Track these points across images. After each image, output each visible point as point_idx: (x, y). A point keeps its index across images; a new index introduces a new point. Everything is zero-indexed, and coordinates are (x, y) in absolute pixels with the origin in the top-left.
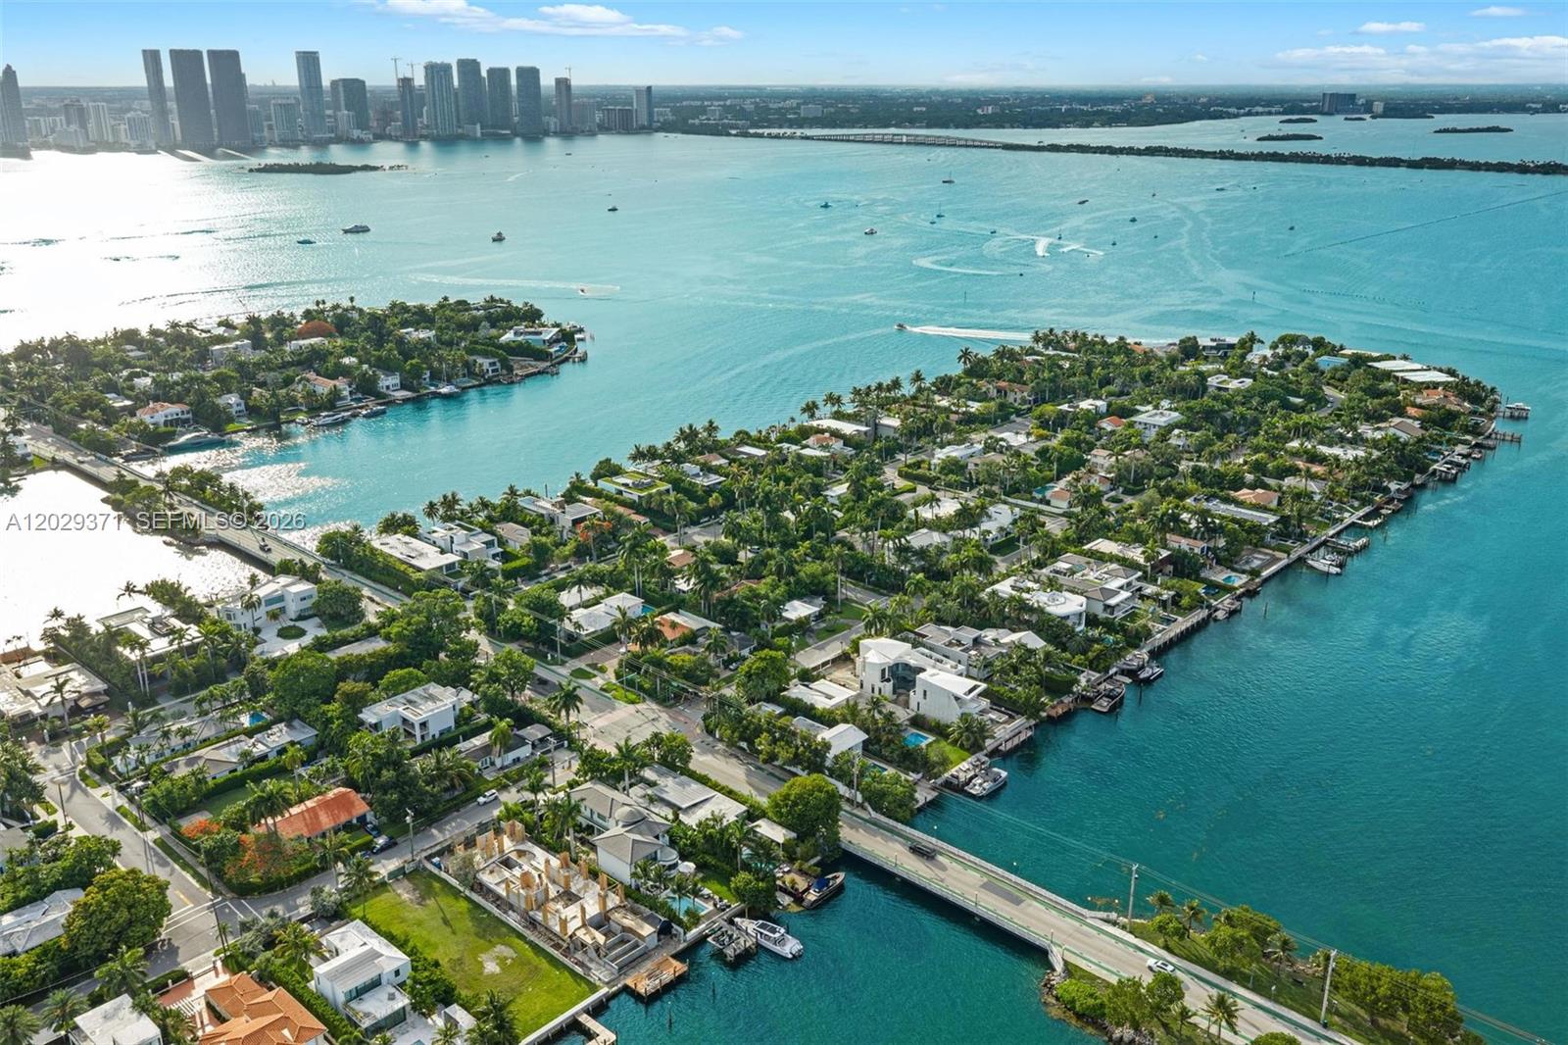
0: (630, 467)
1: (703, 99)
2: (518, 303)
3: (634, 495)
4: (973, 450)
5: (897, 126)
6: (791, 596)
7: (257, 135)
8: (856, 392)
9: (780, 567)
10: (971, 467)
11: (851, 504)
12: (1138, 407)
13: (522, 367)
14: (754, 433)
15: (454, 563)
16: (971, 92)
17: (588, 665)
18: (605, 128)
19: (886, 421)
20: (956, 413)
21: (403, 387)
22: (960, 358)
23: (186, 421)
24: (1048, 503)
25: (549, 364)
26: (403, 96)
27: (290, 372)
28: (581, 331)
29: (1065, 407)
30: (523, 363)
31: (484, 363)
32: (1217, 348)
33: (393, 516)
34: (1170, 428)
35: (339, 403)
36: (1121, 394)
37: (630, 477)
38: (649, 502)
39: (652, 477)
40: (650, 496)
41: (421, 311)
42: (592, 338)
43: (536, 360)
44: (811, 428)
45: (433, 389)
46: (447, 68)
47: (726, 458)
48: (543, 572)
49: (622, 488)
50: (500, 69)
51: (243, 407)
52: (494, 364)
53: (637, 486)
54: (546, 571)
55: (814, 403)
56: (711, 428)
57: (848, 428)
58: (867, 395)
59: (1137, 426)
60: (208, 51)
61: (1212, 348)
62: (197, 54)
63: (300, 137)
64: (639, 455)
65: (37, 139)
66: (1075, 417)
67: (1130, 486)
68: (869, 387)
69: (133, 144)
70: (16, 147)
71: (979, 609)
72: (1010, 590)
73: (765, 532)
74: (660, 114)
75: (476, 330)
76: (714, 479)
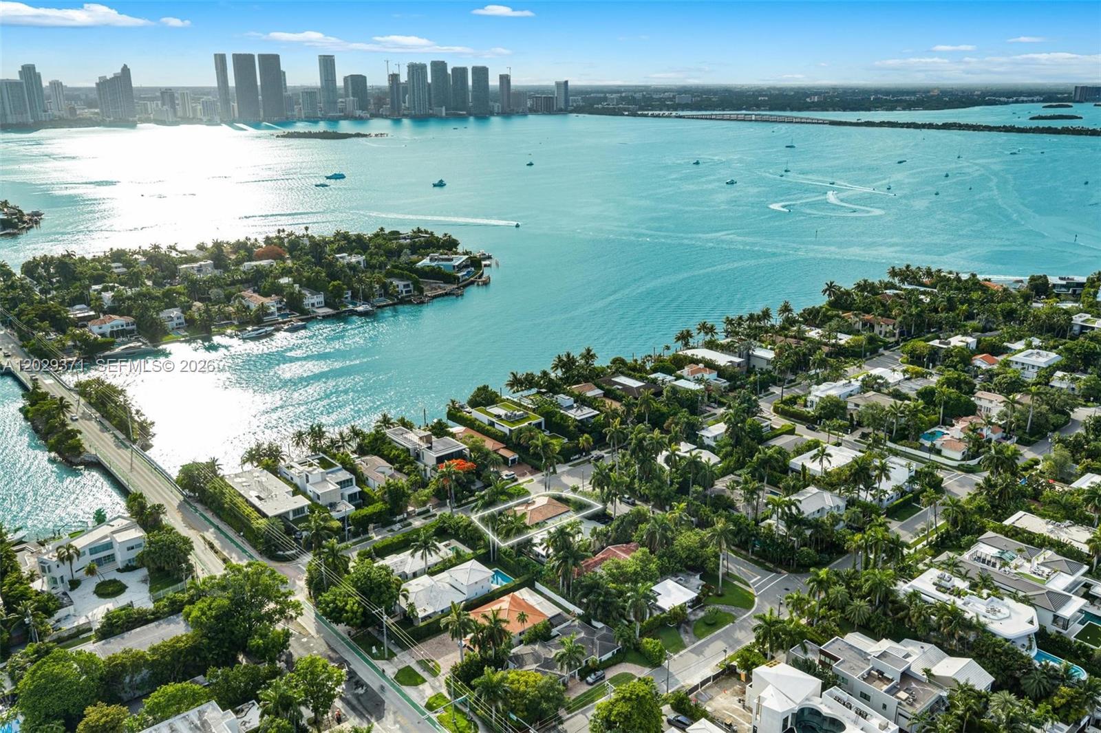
0: (507, 394)
1: (605, 93)
2: (439, 234)
3: (505, 428)
4: (851, 388)
5: (746, 109)
6: (664, 573)
7: (289, 113)
8: (729, 322)
9: (652, 534)
10: (850, 406)
11: (729, 449)
12: (1009, 345)
13: (433, 289)
14: (629, 360)
15: (303, 508)
16: (800, 88)
17: (420, 662)
18: (534, 111)
19: (759, 352)
20: (826, 344)
21: (327, 305)
22: (825, 291)
23: (132, 332)
24: (939, 452)
25: (455, 286)
26: (391, 87)
27: (233, 289)
28: (489, 258)
29: (936, 343)
30: (434, 285)
31: (399, 285)
32: (1067, 286)
33: (259, 446)
34: (1052, 369)
35: (266, 319)
36: (984, 330)
37: (505, 407)
38: (518, 438)
39: (526, 408)
40: (520, 430)
41: (359, 238)
42: (497, 264)
43: (445, 283)
44: (686, 357)
45: (351, 307)
46: (423, 67)
47: (602, 388)
48: (398, 518)
49: (494, 420)
50: (460, 68)
51: (183, 320)
52: (407, 286)
53: (510, 419)
54: (401, 517)
55: (688, 332)
56: (589, 355)
57: (722, 359)
58: (740, 325)
59: (1014, 366)
60: (259, 55)
61: (1062, 286)
62: (252, 56)
63: (320, 115)
64: (517, 383)
65: (143, 116)
66: (949, 353)
67: (1027, 437)
68: (741, 318)
69: (205, 119)
70: (128, 121)
71: (896, 611)
72: (932, 590)
73: (636, 481)
74: (574, 101)
75: (399, 256)
76: (587, 412)
